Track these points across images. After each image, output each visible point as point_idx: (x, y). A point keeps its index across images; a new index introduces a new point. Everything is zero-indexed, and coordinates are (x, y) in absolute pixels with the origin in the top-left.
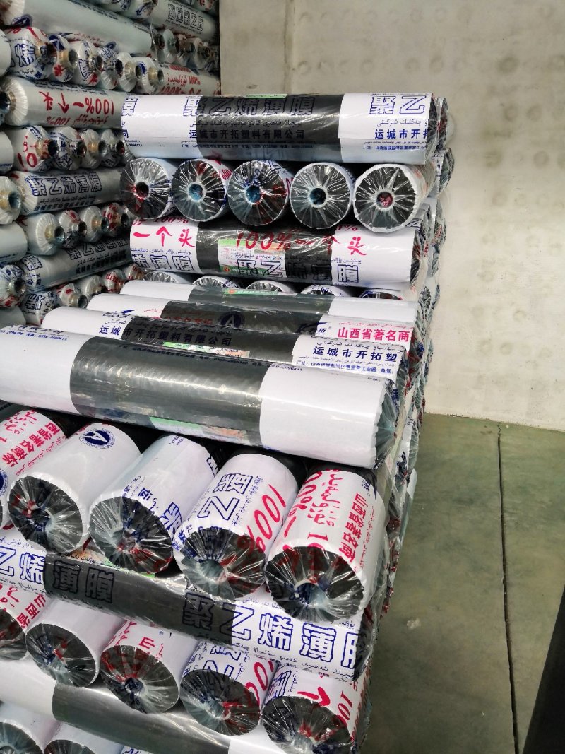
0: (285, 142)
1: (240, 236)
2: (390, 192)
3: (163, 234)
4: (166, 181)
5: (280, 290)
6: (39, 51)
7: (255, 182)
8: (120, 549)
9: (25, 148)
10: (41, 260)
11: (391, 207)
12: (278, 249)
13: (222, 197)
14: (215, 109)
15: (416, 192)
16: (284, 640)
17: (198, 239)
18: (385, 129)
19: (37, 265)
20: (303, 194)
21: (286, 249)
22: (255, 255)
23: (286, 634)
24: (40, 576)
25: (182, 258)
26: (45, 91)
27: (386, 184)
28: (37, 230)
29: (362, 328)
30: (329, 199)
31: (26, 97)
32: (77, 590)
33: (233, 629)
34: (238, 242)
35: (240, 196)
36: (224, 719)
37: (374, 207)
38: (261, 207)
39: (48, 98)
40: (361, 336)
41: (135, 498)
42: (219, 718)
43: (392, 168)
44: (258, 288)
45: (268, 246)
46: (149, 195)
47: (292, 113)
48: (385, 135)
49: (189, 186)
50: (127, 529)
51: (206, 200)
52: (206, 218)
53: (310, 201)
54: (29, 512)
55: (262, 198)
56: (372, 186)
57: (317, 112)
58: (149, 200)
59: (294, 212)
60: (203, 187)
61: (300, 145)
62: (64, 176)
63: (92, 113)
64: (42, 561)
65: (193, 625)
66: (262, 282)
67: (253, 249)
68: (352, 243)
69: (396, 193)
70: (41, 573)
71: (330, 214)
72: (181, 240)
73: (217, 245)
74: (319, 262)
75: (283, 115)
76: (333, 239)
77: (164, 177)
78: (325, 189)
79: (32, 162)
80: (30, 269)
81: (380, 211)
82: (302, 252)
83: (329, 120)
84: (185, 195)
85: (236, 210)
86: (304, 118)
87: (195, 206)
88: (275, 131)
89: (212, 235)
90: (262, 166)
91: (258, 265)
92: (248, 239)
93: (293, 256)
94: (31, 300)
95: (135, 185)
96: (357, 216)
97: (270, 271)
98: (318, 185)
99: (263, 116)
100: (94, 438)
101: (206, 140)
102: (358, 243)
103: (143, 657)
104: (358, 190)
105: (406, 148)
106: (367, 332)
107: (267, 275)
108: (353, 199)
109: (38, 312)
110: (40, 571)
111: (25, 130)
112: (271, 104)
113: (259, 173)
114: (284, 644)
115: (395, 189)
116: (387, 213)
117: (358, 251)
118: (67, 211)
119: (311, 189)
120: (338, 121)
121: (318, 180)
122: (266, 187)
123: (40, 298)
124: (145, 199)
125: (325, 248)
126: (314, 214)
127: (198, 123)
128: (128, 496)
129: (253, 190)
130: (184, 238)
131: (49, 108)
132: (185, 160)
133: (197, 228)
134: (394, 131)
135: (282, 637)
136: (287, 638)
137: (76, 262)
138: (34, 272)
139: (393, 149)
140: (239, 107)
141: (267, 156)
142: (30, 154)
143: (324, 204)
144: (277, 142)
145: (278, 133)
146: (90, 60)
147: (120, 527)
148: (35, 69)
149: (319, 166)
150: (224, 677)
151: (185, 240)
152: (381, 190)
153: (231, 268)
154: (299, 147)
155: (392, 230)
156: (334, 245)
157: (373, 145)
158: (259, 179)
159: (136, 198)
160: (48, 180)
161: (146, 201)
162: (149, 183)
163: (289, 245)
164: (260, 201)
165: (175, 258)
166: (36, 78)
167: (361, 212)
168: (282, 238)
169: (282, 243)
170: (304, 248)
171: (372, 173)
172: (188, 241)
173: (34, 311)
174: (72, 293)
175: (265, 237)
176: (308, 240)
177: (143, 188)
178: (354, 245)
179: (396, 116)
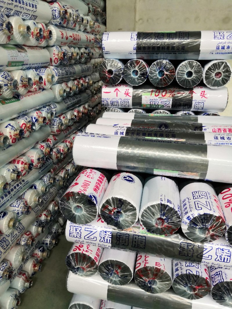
0: (175, 52)
1: (152, 92)
2: (221, 72)
3: (117, 92)
4: (121, 69)
5: (168, 114)
6: (62, 13)
7: (162, 69)
8: (157, 226)
9: (54, 55)
10: (56, 104)
11: (221, 78)
12: (169, 96)
13: (146, 75)
14: (145, 37)
15: (231, 72)
16: (227, 258)
17: (133, 93)
18: (221, 45)
19: (55, 106)
20: (183, 73)
21: (172, 96)
22: (159, 99)
23: (228, 256)
24: (110, 240)
25: (125, 102)
26: (61, 30)
27: (220, 68)
28: (56, 91)
29: (222, 128)
30: (194, 75)
31: (55, 33)
32: (128, 245)
33: (203, 256)
34: (151, 94)
35: (155, 75)
36: (194, 293)
37: (214, 79)
38: (164, 79)
39: (62, 34)
40: (222, 132)
41: (166, 203)
42: (192, 293)
43: (223, 62)
44: (157, 113)
45: (165, 95)
46: (113, 75)
47: (180, 39)
48: (220, 48)
49: (132, 71)
50: (162, 217)
51: (139, 77)
52: (138, 85)
53: (185, 76)
54: (113, 212)
55: (165, 75)
56: (213, 70)
57: (191, 39)
58: (113, 77)
59: (177, 81)
60: (138, 71)
61: (182, 53)
62: (65, 68)
63: (74, 40)
64: (110, 233)
65: (184, 255)
66: (159, 110)
67: (158, 97)
68: (201, 93)
69: (224, 72)
70: (111, 239)
71: (193, 81)
72: (125, 94)
73: (141, 96)
74: (187, 102)
75: (176, 41)
76: (193, 92)
77: (120, 67)
78: (193, 71)
79: (56, 62)
80: (53, 108)
81: (216, 80)
82: (180, 97)
83: (196, 42)
84: (130, 75)
85: (152, 81)
86: (185, 41)
87: (134, 79)
88: (172, 47)
89: (139, 91)
90: (165, 62)
91: (160, 103)
92: (156, 92)
93: (176, 99)
94: (52, 121)
95: (107, 71)
96: (205, 82)
97: (164, 106)
98: (189, 70)
99: (167, 41)
100: (127, 179)
101: (140, 51)
102: (204, 93)
103: (158, 270)
104: (207, 71)
105: (228, 53)
106: (225, 129)
107: (162, 108)
108: (204, 75)
109: (55, 127)
110: (110, 238)
111: (53, 47)
112: (170, 35)
113: (164, 65)
114: (227, 260)
115: (223, 70)
116: (219, 81)
117: (204, 97)
118: (64, 83)
119: (187, 71)
120: (200, 43)
121: (190, 68)
122: (167, 71)
123: (56, 121)
124: (111, 76)
125: (190, 95)
126: (187, 82)
127: (137, 44)
128: (163, 203)
129: (161, 72)
130: (127, 93)
131: (62, 38)
132: (130, 60)
133: (132, 89)
134: (224, 46)
135: (226, 257)
136: (229, 258)
137: (66, 105)
138: (54, 110)
139: (223, 54)
140: (156, 37)
141: (165, 58)
142: (55, 58)
143: (192, 77)
144: (172, 52)
145: (173, 48)
146: (74, 17)
147: (158, 216)
148: (59, 21)
149: (191, 61)
150: (196, 276)
151: (127, 94)
152: (217, 71)
153: (147, 105)
154: (181, 53)
155: (219, 88)
156: (194, 95)
157: (214, 52)
158: (164, 68)
159: (107, 76)
160: (61, 69)
161: (112, 77)
162: (113, 70)
163: (174, 95)
164: (164, 77)
165: (122, 102)
166: (59, 25)
167: (207, 81)
168: (171, 92)
169: (171, 94)
170: (181, 96)
171: (213, 64)
172: (129, 94)
173: (54, 126)
174: (65, 118)
175: (163, 92)
176: (182, 92)
177: (110, 72)
178: (203, 94)
179: (225, 40)
